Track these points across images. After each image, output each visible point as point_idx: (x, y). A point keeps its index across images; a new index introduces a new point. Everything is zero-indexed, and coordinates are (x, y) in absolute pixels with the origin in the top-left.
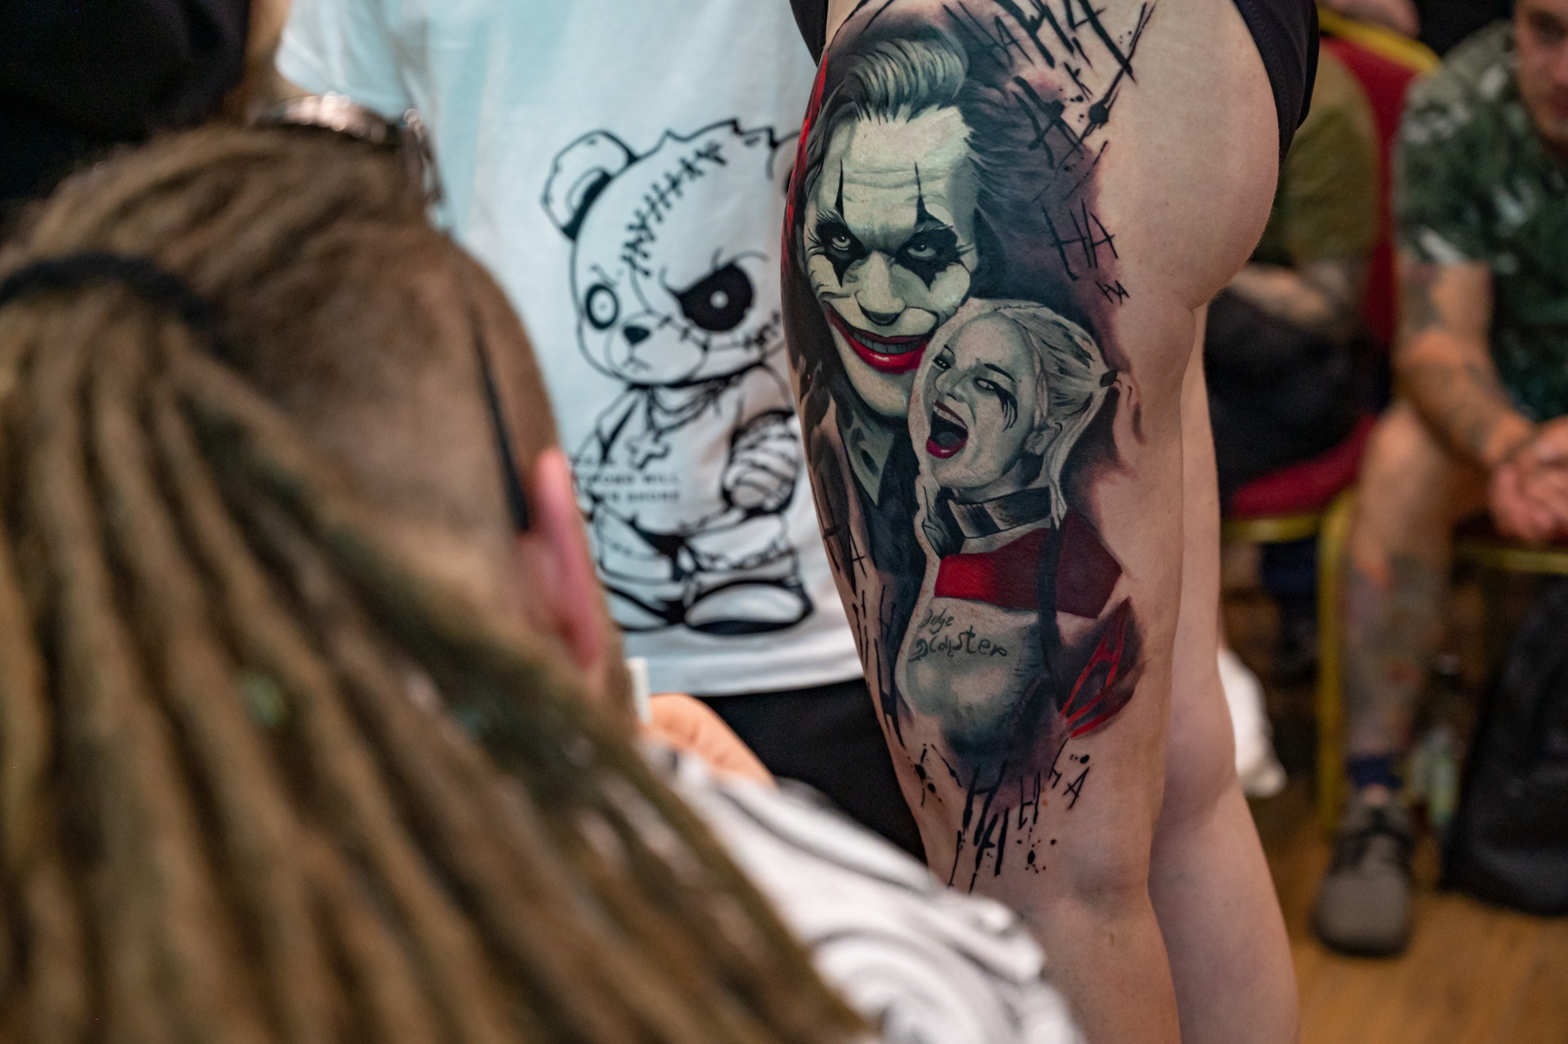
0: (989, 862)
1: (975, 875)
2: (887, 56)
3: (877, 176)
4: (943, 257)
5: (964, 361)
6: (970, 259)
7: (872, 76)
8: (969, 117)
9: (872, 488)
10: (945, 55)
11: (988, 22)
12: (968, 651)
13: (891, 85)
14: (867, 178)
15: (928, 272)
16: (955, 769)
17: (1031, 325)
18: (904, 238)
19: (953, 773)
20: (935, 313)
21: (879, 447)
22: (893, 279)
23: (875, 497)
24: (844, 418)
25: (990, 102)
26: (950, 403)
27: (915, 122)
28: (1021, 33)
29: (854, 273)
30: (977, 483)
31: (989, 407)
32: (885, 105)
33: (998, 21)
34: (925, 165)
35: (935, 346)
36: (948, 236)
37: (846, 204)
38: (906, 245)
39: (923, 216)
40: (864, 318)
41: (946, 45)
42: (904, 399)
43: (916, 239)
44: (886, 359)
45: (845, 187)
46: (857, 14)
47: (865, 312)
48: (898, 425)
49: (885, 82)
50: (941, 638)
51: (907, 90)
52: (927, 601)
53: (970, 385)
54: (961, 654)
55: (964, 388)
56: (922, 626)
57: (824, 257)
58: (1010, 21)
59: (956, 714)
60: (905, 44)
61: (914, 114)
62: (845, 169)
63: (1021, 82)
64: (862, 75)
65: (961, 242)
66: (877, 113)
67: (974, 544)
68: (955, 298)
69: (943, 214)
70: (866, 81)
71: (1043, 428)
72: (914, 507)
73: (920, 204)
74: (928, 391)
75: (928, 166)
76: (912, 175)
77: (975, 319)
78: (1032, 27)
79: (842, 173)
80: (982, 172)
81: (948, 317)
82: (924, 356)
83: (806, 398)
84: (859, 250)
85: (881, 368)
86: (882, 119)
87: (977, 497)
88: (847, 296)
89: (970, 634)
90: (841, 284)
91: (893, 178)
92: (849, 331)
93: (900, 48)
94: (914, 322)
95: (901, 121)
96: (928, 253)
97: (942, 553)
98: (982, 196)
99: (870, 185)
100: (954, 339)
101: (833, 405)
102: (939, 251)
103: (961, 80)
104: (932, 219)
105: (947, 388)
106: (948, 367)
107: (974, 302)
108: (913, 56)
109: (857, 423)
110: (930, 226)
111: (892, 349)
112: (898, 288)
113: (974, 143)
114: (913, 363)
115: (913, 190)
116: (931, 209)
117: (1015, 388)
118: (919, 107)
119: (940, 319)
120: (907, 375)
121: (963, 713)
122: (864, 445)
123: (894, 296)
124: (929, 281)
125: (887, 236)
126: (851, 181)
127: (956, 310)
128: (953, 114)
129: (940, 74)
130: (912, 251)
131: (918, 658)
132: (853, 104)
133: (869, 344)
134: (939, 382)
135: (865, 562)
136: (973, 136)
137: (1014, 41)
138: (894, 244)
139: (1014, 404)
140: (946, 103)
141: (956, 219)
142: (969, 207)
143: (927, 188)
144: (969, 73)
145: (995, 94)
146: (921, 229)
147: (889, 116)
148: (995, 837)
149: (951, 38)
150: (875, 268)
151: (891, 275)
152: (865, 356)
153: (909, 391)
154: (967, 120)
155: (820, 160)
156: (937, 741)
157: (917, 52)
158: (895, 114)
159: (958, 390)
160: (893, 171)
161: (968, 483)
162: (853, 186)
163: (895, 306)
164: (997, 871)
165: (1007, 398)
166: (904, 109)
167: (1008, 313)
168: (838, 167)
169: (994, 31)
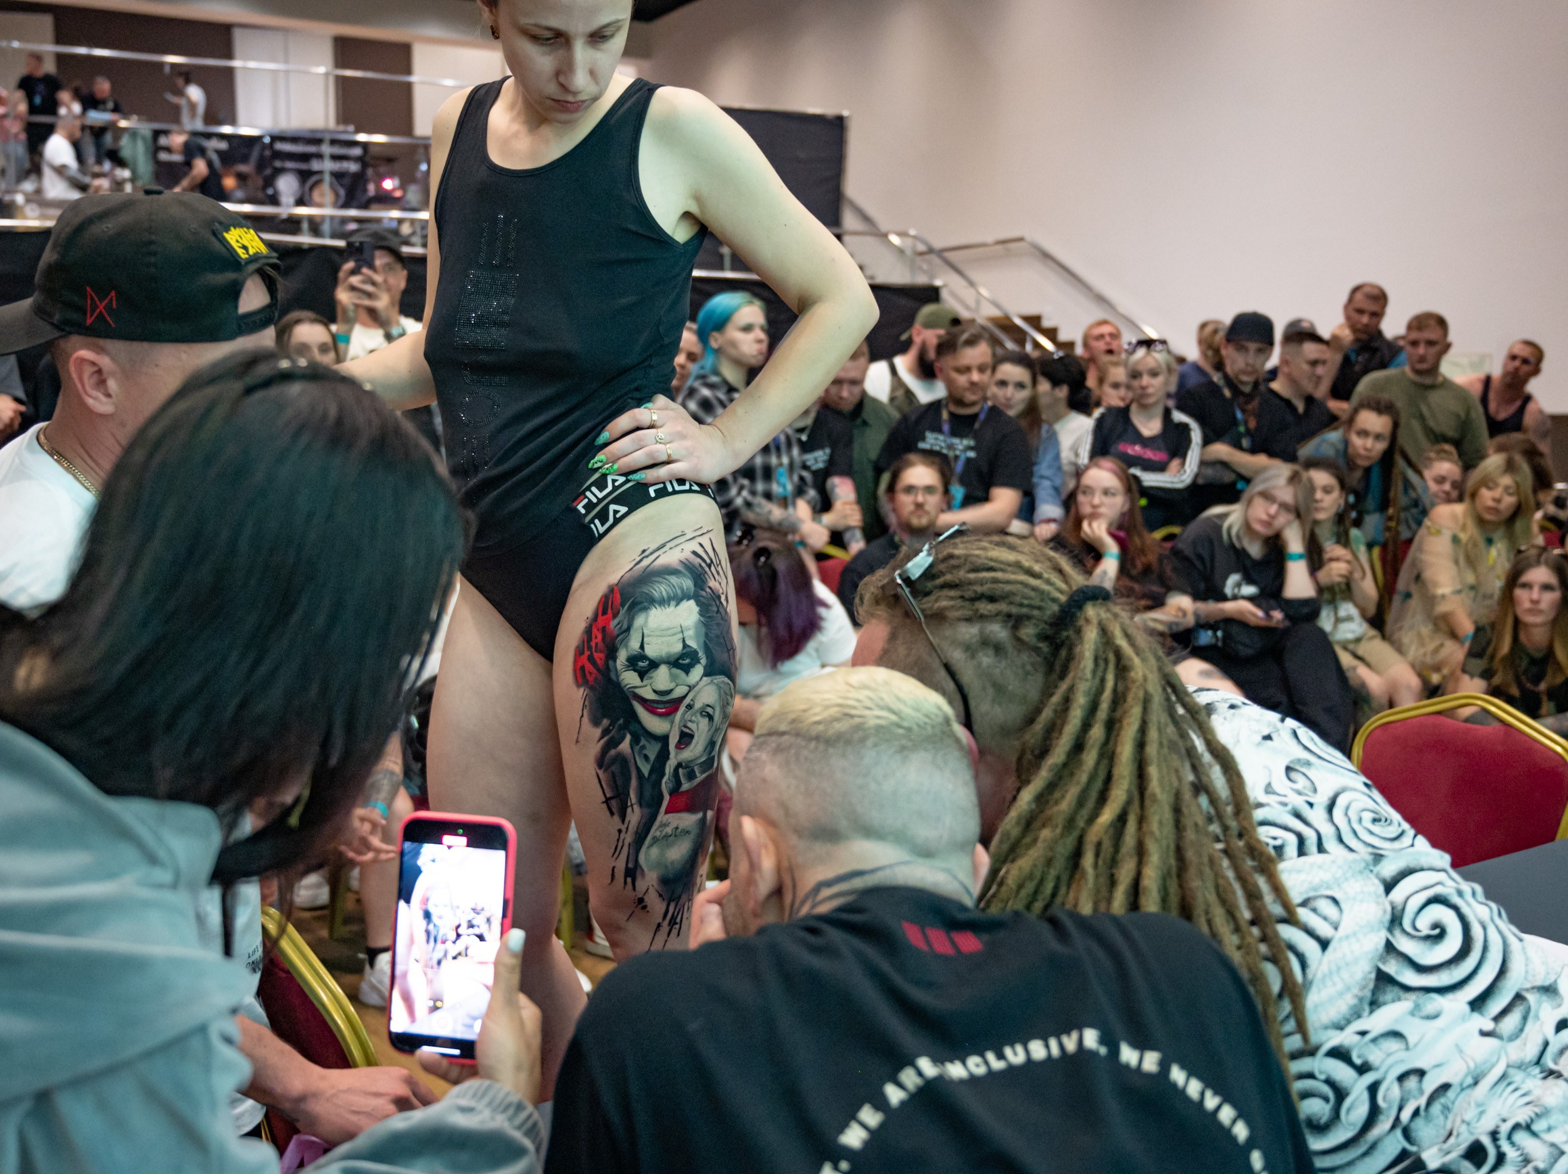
0: (675, 932)
1: (666, 941)
2: (659, 582)
3: (664, 632)
4: (694, 662)
5: (698, 705)
6: (703, 661)
7: (653, 591)
8: (698, 603)
9: (646, 769)
10: (685, 579)
11: (698, 565)
12: (675, 836)
13: (664, 593)
14: (658, 633)
15: (687, 669)
16: (663, 894)
17: (722, 685)
18: (676, 657)
19: (660, 895)
20: (689, 686)
21: (652, 751)
22: (671, 675)
23: (646, 774)
24: (635, 740)
25: (702, 596)
26: (690, 725)
27: (678, 607)
28: (707, 569)
29: (650, 675)
30: (693, 758)
31: (704, 722)
32: (663, 602)
33: (700, 565)
34: (685, 624)
35: (687, 701)
36: (695, 652)
37: (646, 646)
38: (678, 659)
39: (685, 646)
40: (654, 694)
41: (684, 575)
42: (669, 726)
43: (682, 656)
44: (664, 710)
45: (645, 639)
46: (634, 568)
47: (655, 691)
48: (664, 739)
49: (661, 593)
50: (664, 833)
51: (672, 595)
52: (662, 817)
53: (698, 715)
54: (672, 838)
55: (696, 717)
56: (656, 830)
57: (632, 672)
58: (703, 565)
59: (666, 867)
60: (667, 577)
61: (677, 605)
62: (645, 631)
63: (710, 588)
64: (647, 592)
65: (700, 654)
66: (660, 606)
67: (686, 786)
68: (698, 678)
69: (693, 644)
70: (651, 594)
71: (719, 729)
72: (663, 774)
73: (684, 641)
74: (680, 721)
75: (686, 625)
76: (679, 629)
77: (705, 686)
78: (709, 566)
79: (643, 634)
80: (705, 624)
81: (694, 687)
82: (682, 705)
83: (606, 739)
84: (654, 665)
85: (660, 715)
86: (663, 608)
87: (692, 765)
88: (646, 686)
89: (677, 828)
90: (642, 681)
91: (671, 632)
92: (644, 701)
93: (665, 579)
94: (679, 692)
95: (672, 608)
96: (687, 661)
97: (671, 794)
98: (707, 635)
99: (660, 636)
100: (695, 696)
101: (628, 737)
102: (692, 659)
103: (693, 589)
104: (689, 646)
105: (689, 719)
106: (691, 708)
107: (705, 679)
108: (672, 581)
109: (643, 742)
110: (688, 649)
111: (668, 705)
112: (673, 677)
113: (701, 613)
114: (676, 709)
115: (680, 636)
116: (688, 642)
117: (714, 712)
118: (679, 601)
119: (691, 688)
120: (671, 717)
121: (669, 865)
122: (645, 752)
123: (671, 682)
124: (687, 672)
125: (669, 656)
126: (648, 636)
127: (698, 683)
128: (692, 603)
129: (685, 587)
130: (681, 661)
131: (652, 845)
132: (646, 604)
133: (655, 705)
134: (686, 716)
135: (635, 807)
136: (700, 611)
137: (706, 572)
138: (672, 660)
139: (713, 721)
140: (689, 599)
141: (698, 646)
142: (702, 639)
143: (686, 634)
144: (695, 585)
145: (703, 593)
146: (685, 651)
147: (666, 606)
148: (678, 920)
149: (686, 573)
150: (663, 672)
151: (671, 673)
152: (652, 711)
153: (672, 722)
154: (698, 605)
155: (628, 629)
156: (655, 883)
157: (674, 580)
158: (669, 605)
159: (693, 718)
160: (670, 629)
161: (690, 759)
162: (650, 638)
163: (672, 685)
164: (678, 935)
165: (711, 718)
166: (673, 603)
167: (715, 681)
168: (641, 631)
169: (700, 569)
